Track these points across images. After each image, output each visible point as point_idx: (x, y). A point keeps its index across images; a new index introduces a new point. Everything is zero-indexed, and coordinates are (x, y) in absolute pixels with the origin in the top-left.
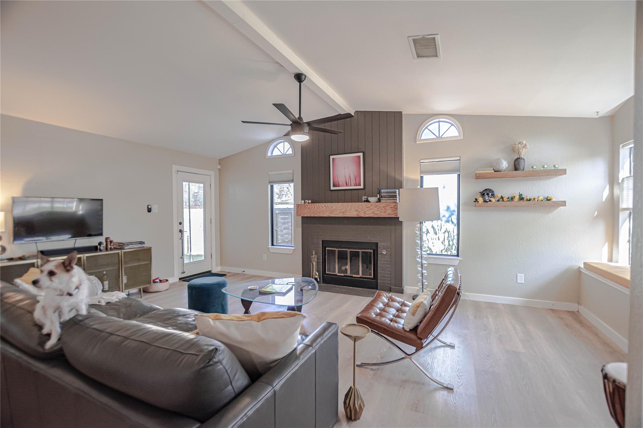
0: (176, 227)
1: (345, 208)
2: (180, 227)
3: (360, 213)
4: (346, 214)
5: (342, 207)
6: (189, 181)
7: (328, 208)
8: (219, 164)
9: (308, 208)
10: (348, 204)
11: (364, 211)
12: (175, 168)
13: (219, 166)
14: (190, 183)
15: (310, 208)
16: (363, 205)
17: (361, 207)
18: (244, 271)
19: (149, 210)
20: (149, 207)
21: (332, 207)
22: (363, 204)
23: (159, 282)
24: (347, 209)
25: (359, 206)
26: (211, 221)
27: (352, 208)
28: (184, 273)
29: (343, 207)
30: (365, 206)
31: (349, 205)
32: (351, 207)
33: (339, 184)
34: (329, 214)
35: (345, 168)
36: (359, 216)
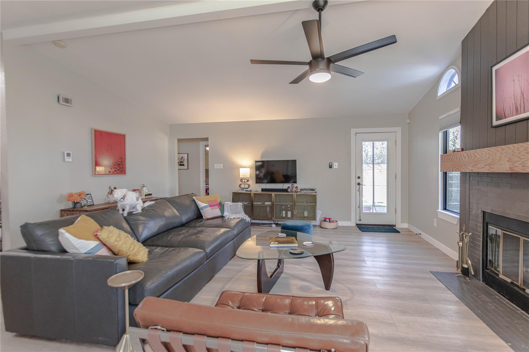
0: (354, 181)
1: (492, 156)
2: (358, 181)
3: (515, 165)
4: (492, 168)
5: (488, 156)
6: (373, 141)
7: (471, 158)
8: (409, 119)
9: (450, 160)
10: (496, 149)
11: (524, 160)
12: (353, 131)
13: (408, 120)
14: (375, 143)
15: (453, 159)
16: (522, 149)
17: (518, 152)
18: (420, 234)
19: (331, 167)
20: (331, 164)
21: (476, 157)
22: (521, 146)
23: (328, 222)
24: (495, 158)
25: (513, 151)
26: (396, 177)
27: (503, 157)
28: (361, 220)
29: (490, 155)
30: (525, 150)
31: (498, 151)
32: (501, 154)
33: (504, 113)
34: (472, 168)
35: (514, 80)
36: (513, 172)
